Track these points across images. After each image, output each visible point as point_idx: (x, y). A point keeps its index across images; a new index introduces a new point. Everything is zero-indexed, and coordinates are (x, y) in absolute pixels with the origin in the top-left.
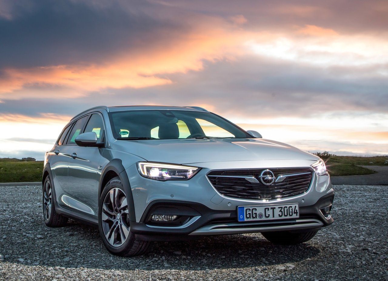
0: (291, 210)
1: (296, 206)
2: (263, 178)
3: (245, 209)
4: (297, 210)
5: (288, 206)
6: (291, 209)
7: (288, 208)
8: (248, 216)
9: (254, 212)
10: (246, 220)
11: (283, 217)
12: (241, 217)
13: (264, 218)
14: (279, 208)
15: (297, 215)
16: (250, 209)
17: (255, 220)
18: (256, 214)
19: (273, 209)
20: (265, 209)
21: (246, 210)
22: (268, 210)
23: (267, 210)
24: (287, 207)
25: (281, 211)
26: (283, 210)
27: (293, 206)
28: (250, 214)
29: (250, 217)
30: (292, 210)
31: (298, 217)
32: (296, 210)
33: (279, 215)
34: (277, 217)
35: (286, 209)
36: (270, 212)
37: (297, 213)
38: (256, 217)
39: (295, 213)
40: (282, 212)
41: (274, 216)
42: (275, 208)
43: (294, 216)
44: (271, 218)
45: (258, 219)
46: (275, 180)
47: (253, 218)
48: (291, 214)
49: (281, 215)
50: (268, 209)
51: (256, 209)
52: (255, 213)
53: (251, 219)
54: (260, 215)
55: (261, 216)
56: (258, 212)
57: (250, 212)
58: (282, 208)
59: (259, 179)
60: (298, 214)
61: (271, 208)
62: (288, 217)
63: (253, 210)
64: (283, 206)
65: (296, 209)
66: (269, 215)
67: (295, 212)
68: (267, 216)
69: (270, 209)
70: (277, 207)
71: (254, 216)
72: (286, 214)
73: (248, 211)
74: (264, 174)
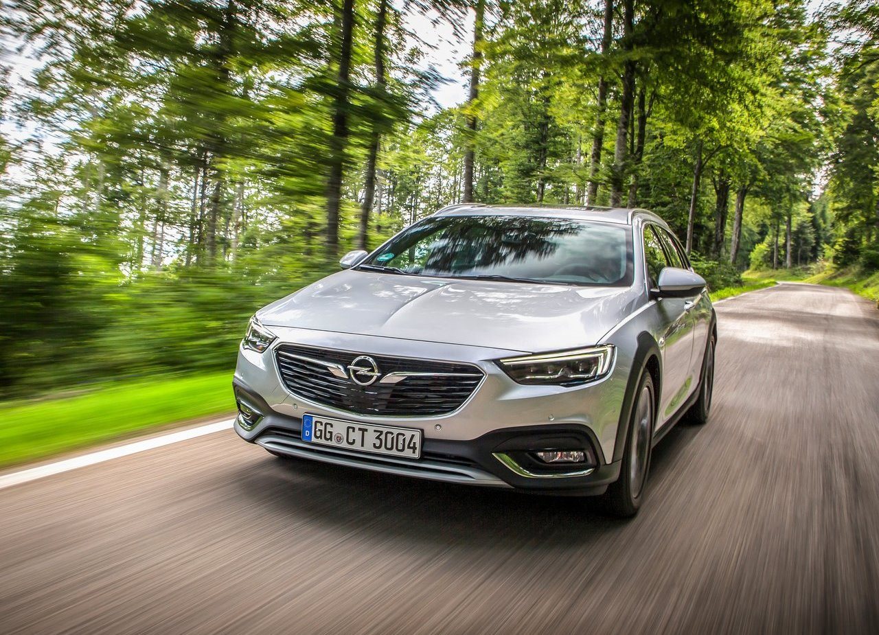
0: (401, 441)
1: (413, 436)
2: (355, 372)
3: (314, 420)
4: (414, 443)
5: (396, 432)
6: (401, 438)
7: (395, 435)
8: (318, 434)
9: (328, 426)
10: (314, 440)
11: (383, 451)
12: (307, 433)
13: (344, 445)
14: (375, 431)
15: (414, 452)
16: (321, 424)
17: (329, 442)
18: (331, 433)
19: (366, 430)
20: (349, 428)
21: (316, 422)
22: (354, 431)
23: (351, 430)
24: (392, 434)
25: (378, 438)
26: (383, 437)
27: (408, 434)
28: (321, 431)
29: (321, 437)
30: (404, 440)
31: (417, 455)
32: (412, 443)
33: (374, 444)
34: (368, 447)
35: (390, 436)
36: (356, 436)
37: (414, 448)
38: (331, 439)
39: (409, 447)
40: (381, 440)
41: (362, 445)
43: (408, 453)
44: (357, 446)
45: (333, 443)
46: (379, 378)
47: (326, 439)
48: (400, 447)
49: (378, 445)
50: (354, 429)
51: (332, 426)
52: (329, 432)
53: (323, 441)
54: (338, 437)
55: (339, 439)
56: (334, 431)
57: (322, 428)
58: (381, 432)
60: (417, 452)
61: (360, 429)
62: (394, 452)
63: (326, 424)
64: (385, 430)
65: (413, 441)
66: (354, 440)
67: (412, 445)
68: (351, 441)
69: (357, 430)
70: (371, 429)
71: (328, 436)
72: (389, 446)
73: (318, 424)
74: (356, 365)
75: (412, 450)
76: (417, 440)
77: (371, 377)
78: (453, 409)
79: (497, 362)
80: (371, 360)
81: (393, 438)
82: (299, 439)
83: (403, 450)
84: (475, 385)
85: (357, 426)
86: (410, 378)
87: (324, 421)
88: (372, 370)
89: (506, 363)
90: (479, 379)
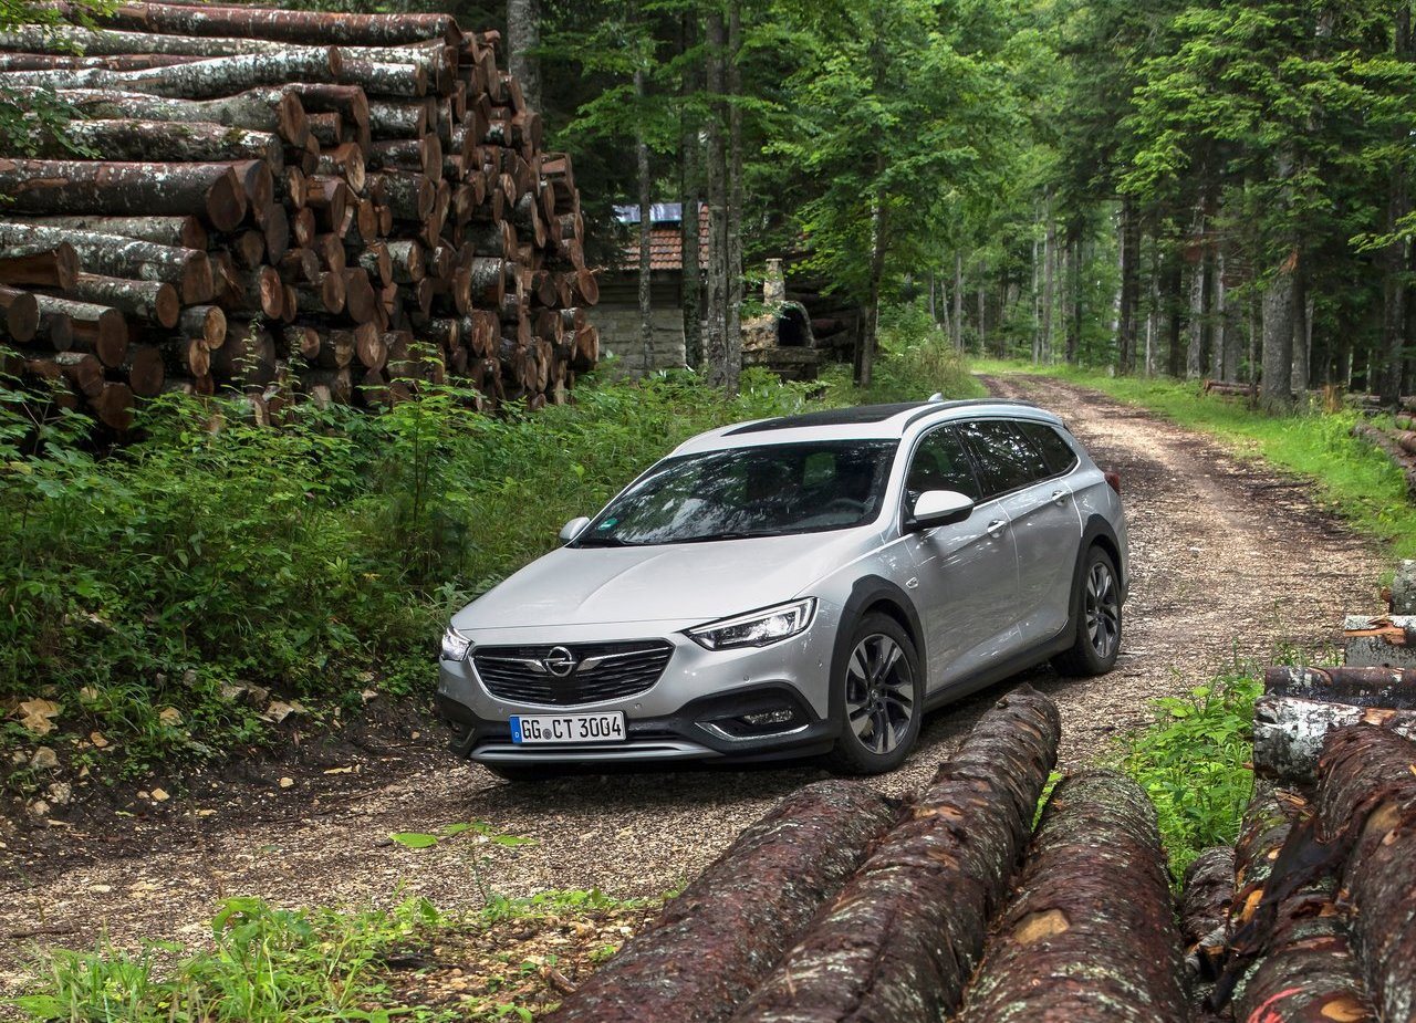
0: (605, 726)
1: (615, 718)
2: (551, 664)
3: (521, 719)
4: (618, 725)
6: (604, 722)
7: (599, 721)
8: (527, 733)
9: (536, 726)
10: (524, 740)
11: (590, 738)
12: (516, 735)
13: (553, 739)
14: (579, 720)
15: (619, 734)
16: (528, 722)
17: (539, 740)
18: (539, 730)
19: (568, 721)
20: (554, 721)
21: (523, 722)
22: (559, 724)
23: (556, 723)
24: (595, 719)
25: (583, 726)
26: (587, 725)
27: (610, 717)
28: (529, 730)
29: (530, 736)
30: (608, 724)
31: (622, 737)
32: (616, 725)
33: (581, 733)
34: (576, 738)
35: (594, 722)
36: (562, 728)
37: (619, 730)
38: (540, 736)
39: (614, 730)
40: (586, 728)
41: (570, 737)
42: (572, 720)
43: (614, 736)
44: (564, 739)
45: (543, 740)
46: (575, 667)
47: (535, 737)
48: (605, 732)
49: (584, 733)
50: (559, 721)
51: (538, 722)
52: (537, 729)
53: (533, 740)
54: (546, 732)
55: (547, 734)
56: (542, 727)
57: (530, 726)
58: (586, 720)
59: (544, 664)
60: (622, 733)
61: (565, 720)
62: (601, 738)
63: (533, 721)
65: (617, 723)
67: (616, 728)
68: (559, 734)
69: (562, 722)
70: (575, 718)
71: (537, 733)
72: (595, 732)
73: (525, 723)
75: (617, 732)
76: (620, 722)
77: (566, 667)
78: (650, 686)
79: (686, 632)
80: (563, 649)
81: (597, 724)
82: (511, 743)
83: (608, 734)
84: (668, 658)
85: (561, 719)
86: (604, 661)
87: (530, 720)
88: (568, 660)
89: (694, 632)
90: (670, 652)
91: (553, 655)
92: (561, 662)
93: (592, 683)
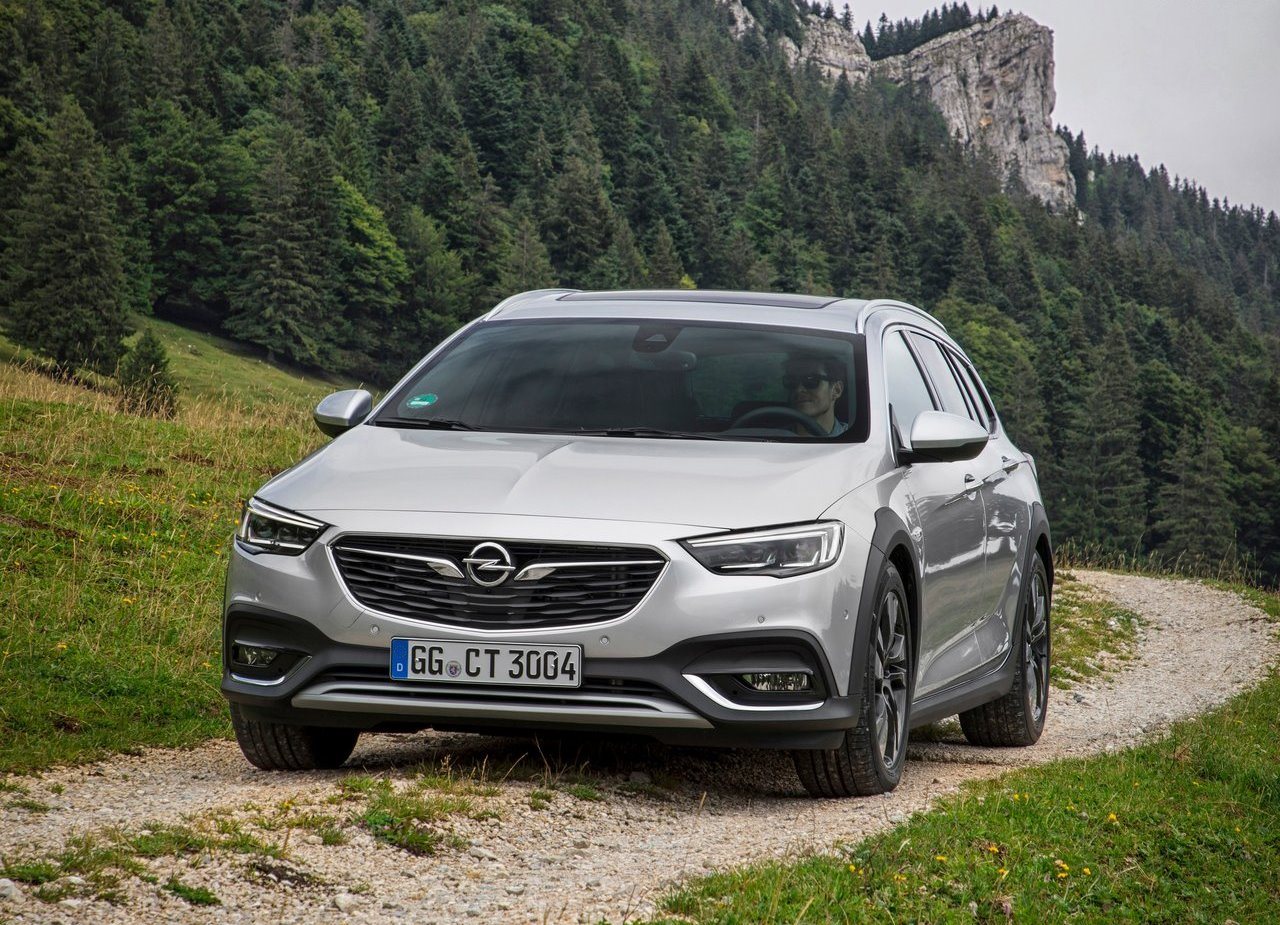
0: (551, 664)
1: (569, 654)
2: (475, 566)
3: (411, 645)
4: (572, 665)
5: (543, 651)
6: (551, 659)
7: (542, 656)
8: (418, 666)
9: (436, 655)
10: (411, 676)
11: (524, 681)
12: (399, 667)
13: (463, 678)
14: (511, 652)
15: (571, 678)
16: (423, 649)
17: (437, 678)
18: (440, 662)
20: (469, 651)
21: (414, 649)
22: (477, 654)
23: (472, 654)
24: (537, 653)
25: (516, 661)
26: (523, 660)
27: (561, 652)
28: (422, 660)
29: (423, 670)
30: (556, 662)
31: (576, 683)
32: (568, 665)
33: (511, 672)
34: (503, 677)
35: (534, 658)
36: (481, 662)
37: (571, 673)
38: (440, 671)
39: (563, 672)
40: (521, 665)
41: (492, 675)
42: (498, 652)
43: (563, 681)
44: (484, 678)
45: (445, 677)
46: (513, 574)
47: (433, 672)
48: (551, 673)
49: (516, 673)
50: (477, 652)
51: (441, 650)
52: (437, 661)
53: (427, 677)
54: (451, 667)
55: (454, 670)
56: (446, 658)
57: (425, 656)
58: (521, 653)
60: (576, 677)
61: (487, 651)
62: (542, 681)
63: (432, 649)
64: (526, 650)
65: (570, 662)
66: (478, 669)
67: (567, 668)
68: (473, 670)
69: (482, 653)
70: (504, 650)
71: (435, 667)
72: (533, 672)
73: (418, 652)
74: (477, 555)
75: (568, 676)
76: (575, 660)
77: (501, 572)
78: (622, 612)
79: (683, 542)
80: (500, 547)
81: (539, 661)
82: (386, 680)
83: (555, 677)
84: (656, 576)
85: (482, 648)
86: (559, 571)
87: (428, 646)
88: (503, 562)
91: (479, 554)
92: (489, 564)
93: (535, 600)
